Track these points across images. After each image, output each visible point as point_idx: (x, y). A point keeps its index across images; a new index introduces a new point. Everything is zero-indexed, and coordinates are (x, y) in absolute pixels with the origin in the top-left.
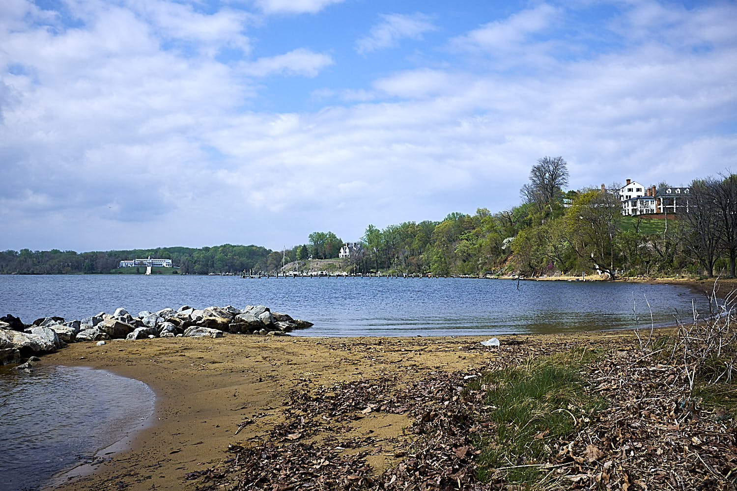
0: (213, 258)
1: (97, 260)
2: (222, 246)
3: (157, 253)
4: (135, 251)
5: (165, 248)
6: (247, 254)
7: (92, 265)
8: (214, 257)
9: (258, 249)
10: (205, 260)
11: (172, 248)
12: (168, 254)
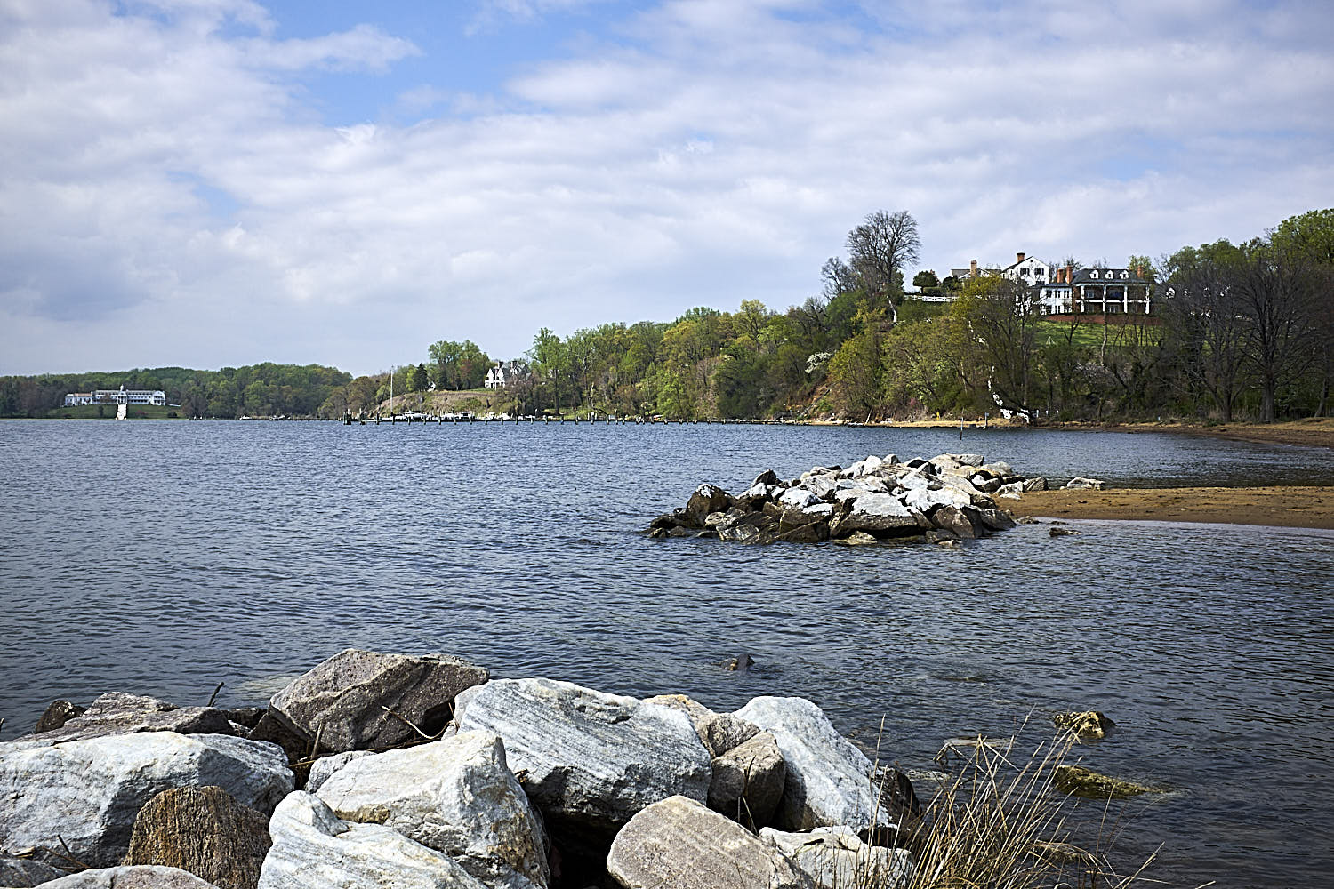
0: (241, 389)
1: (21, 393)
2: (256, 367)
3: (136, 381)
4: (90, 376)
5: (147, 370)
6: (306, 381)
7: (11, 401)
8: (244, 387)
9: (325, 373)
10: (227, 392)
11: (161, 369)
12: (156, 381)
